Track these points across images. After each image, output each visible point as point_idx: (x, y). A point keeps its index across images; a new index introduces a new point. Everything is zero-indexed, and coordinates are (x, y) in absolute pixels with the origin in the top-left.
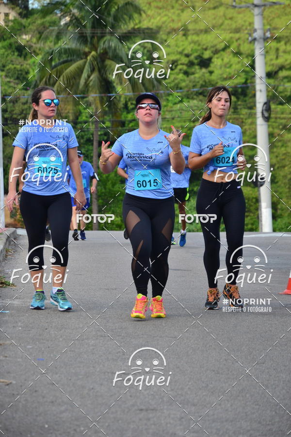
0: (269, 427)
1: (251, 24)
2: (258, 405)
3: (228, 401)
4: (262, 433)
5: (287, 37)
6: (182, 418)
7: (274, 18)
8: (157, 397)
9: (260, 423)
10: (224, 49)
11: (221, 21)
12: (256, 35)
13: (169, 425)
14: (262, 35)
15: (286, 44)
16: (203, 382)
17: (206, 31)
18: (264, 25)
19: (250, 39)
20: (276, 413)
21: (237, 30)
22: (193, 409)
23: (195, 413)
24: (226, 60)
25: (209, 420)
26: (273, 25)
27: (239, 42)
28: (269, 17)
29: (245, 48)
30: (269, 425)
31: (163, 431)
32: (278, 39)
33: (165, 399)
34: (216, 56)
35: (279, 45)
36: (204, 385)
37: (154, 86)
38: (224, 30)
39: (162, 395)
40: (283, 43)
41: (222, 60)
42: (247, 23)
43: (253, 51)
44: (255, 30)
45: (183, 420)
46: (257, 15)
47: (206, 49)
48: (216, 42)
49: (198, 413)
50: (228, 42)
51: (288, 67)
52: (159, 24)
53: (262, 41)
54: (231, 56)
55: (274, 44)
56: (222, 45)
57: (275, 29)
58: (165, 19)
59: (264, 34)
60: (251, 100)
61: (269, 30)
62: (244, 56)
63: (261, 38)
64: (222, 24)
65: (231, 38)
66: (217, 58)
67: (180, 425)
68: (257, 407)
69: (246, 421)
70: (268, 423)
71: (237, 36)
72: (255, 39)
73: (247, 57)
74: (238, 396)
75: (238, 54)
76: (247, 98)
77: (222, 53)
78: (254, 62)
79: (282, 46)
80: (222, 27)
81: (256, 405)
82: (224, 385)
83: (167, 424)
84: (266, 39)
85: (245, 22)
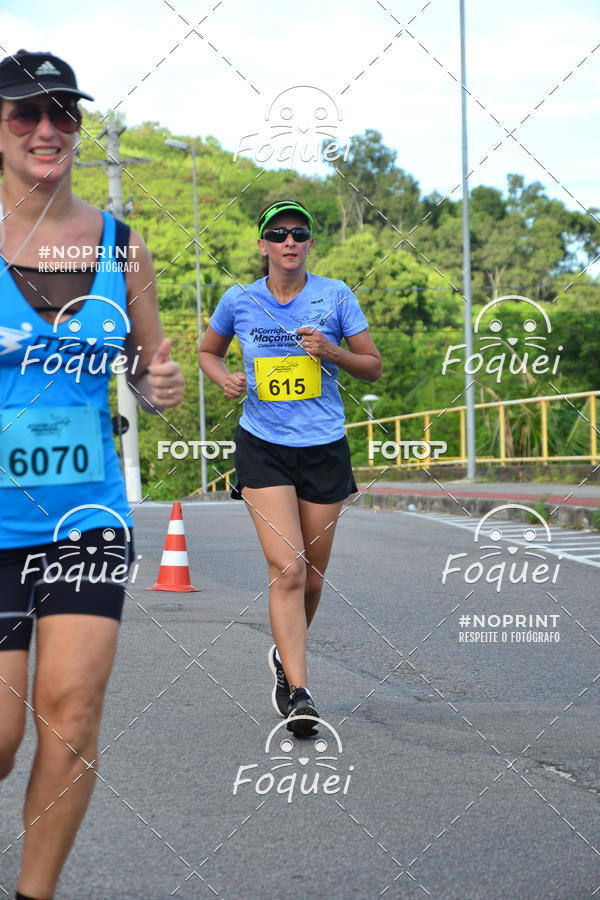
1: (105, 192)
5: (159, 211)
12: (112, 207)
14: (121, 208)
15: (158, 221)
18: (125, 193)
26: (138, 193)
28: (132, 181)
32: (146, 215)
35: (147, 223)
40: (153, 220)
42: (99, 191)
44: (110, 200)
46: (113, 177)
51: (162, 255)
55: (139, 222)
57: (141, 198)
59: (124, 205)
61: (131, 199)
79: (152, 225)
84: (127, 214)
85: (96, 188)
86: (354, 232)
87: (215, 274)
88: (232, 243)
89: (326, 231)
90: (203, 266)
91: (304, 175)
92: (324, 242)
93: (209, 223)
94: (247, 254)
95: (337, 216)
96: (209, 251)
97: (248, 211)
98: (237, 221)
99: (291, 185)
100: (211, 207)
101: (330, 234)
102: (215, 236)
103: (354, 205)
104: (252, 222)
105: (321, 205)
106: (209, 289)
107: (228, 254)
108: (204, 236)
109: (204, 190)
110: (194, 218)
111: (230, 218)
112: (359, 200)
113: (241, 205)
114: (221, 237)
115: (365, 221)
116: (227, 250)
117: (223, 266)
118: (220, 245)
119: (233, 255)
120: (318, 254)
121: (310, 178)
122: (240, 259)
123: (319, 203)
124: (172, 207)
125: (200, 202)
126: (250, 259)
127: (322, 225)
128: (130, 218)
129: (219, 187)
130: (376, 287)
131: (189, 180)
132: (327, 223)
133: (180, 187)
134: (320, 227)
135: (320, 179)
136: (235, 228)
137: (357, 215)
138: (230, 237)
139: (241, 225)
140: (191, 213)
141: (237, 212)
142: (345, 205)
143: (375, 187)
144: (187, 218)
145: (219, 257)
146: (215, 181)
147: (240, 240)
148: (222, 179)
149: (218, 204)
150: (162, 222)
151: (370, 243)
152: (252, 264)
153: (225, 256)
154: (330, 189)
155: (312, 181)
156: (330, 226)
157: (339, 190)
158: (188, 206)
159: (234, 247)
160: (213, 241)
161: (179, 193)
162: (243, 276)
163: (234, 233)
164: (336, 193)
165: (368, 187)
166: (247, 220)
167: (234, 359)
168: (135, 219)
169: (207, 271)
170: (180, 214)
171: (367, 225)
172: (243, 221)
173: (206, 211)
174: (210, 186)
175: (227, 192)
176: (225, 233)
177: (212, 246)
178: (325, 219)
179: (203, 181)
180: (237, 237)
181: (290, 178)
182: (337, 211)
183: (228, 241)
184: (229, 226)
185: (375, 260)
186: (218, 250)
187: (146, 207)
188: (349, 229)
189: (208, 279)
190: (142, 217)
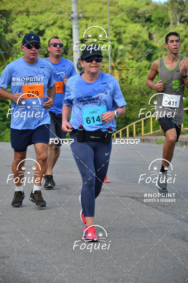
0: (81, 267)
1: (70, 8)
2: (74, 253)
3: (55, 251)
4: (77, 271)
5: (93, 17)
6: (26, 262)
7: (84, 5)
8: (10, 249)
9: (75, 264)
10: (53, 25)
11: (50, 6)
12: (73, 15)
13: (17, 267)
14: (77, 16)
15: (92, 21)
16: (39, 239)
17: (41, 13)
18: (78, 9)
19: (69, 18)
20: (85, 258)
21: (61, 12)
22: (33, 256)
23: (34, 259)
24: (54, 31)
25: (43, 263)
26: (84, 9)
27: (62, 20)
28: (81, 4)
29: (66, 24)
30: (81, 266)
31: (14, 271)
32: (87, 18)
33: (15, 250)
34: (48, 29)
35: (87, 22)
36: (40, 241)
37: (8, 48)
38: (53, 12)
39: (13, 247)
40: (90, 20)
41: (52, 31)
42: (67, 8)
43: (71, 25)
44: (72, 13)
45: (26, 263)
46: (74, 3)
47: (41, 24)
48: (47, 20)
49: (36, 259)
50: (56, 19)
52: (11, 8)
53: (77, 19)
54: (57, 29)
55: (84, 21)
56: (52, 22)
57: (85, 11)
58: (14, 4)
59: (78, 15)
60: (70, 57)
61: (81, 12)
62: (66, 29)
63: (76, 17)
64: (51, 8)
65: (57, 17)
66: (49, 30)
67: (25, 267)
68: (74, 254)
69: (66, 264)
70: (80, 264)
71: (61, 16)
72: (72, 18)
73: (68, 29)
74: (62, 248)
75: (62, 27)
76: (67, 56)
77: (51, 27)
78: (72, 33)
79: (89, 22)
80: (52, 10)
81: (73, 253)
82: (53, 240)
83: (16, 266)
84: (79, 18)
85: (66, 7)
86: (176, 26)
87: (116, 44)
88: (123, 31)
89: (164, 26)
90: (111, 41)
91: (155, 2)
92: (163, 31)
93: (114, 22)
94: (130, 36)
95: (168, 20)
96: (114, 34)
97: (130, 17)
98: (126, 21)
99: (149, 6)
100: (115, 15)
101: (165, 27)
102: (116, 27)
103: (176, 15)
104: (132, 22)
105: (162, 15)
106: (113, 51)
107: (122, 36)
108: (111, 28)
109: (112, 8)
110: (107, 20)
111: (123, 20)
112: (178, 13)
113: (127, 14)
114: (119, 28)
115: (181, 22)
116: (121, 34)
117: (120, 41)
118: (118, 32)
119: (124, 36)
120: (160, 36)
121: (157, 3)
122: (127, 38)
123: (161, 14)
124: (98, 15)
125: (110, 13)
126: (131, 38)
127: (162, 23)
128: (81, 20)
129: (118, 7)
130: (185, 50)
131: (106, 3)
132: (164, 23)
133: (102, 6)
134: (161, 25)
135: (161, 3)
136: (125, 24)
137: (177, 19)
138: (122, 28)
139: (128, 23)
140: (106, 18)
141: (125, 18)
142: (172, 15)
143: (185, 7)
144: (104, 20)
145: (118, 37)
146: (117, 4)
147: (127, 29)
148: (119, 4)
149: (118, 14)
150: (94, 22)
151: (182, 31)
152: (132, 40)
153: (121, 37)
154: (166, 8)
155: (158, 4)
156: (165, 24)
157: (169, 8)
158: (105, 15)
159: (124, 32)
160: (115, 30)
161: (101, 9)
162: (128, 45)
163: (125, 27)
164: (168, 10)
165: (182, 7)
166: (130, 21)
167: (124, 81)
168: (82, 20)
169: (113, 43)
170: (101, 18)
171: (181, 24)
172: (128, 21)
173: (113, 17)
174: (114, 6)
175: (121, 9)
176: (120, 27)
177: (115, 32)
178: (163, 21)
179: (112, 4)
180: (126, 29)
181: (149, 3)
182: (168, 17)
183: (122, 30)
184: (122, 23)
185: (184, 39)
186: (117, 34)
187: (87, 15)
188: (173, 25)
189: (113, 46)
190: (86, 19)
